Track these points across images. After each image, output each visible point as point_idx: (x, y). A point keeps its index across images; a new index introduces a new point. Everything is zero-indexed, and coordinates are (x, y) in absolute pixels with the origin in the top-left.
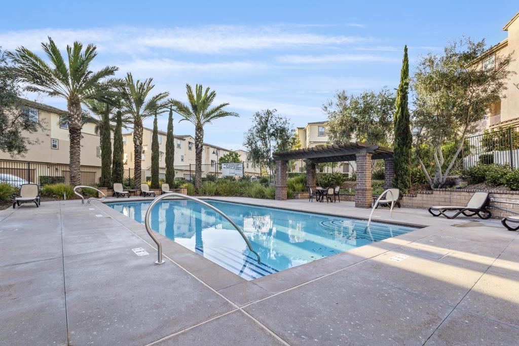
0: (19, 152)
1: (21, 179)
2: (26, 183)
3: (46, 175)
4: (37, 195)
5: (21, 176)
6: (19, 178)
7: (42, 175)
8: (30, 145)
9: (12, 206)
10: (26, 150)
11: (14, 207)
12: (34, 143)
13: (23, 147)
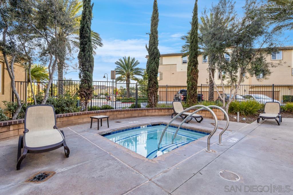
0: (264, 75)
1: (269, 98)
2: (271, 101)
3: (288, 95)
4: (279, 112)
5: (269, 96)
6: (267, 97)
7: (284, 95)
8: (273, 68)
9: (257, 120)
10: (270, 73)
11: (258, 122)
12: (277, 65)
13: (267, 71)
